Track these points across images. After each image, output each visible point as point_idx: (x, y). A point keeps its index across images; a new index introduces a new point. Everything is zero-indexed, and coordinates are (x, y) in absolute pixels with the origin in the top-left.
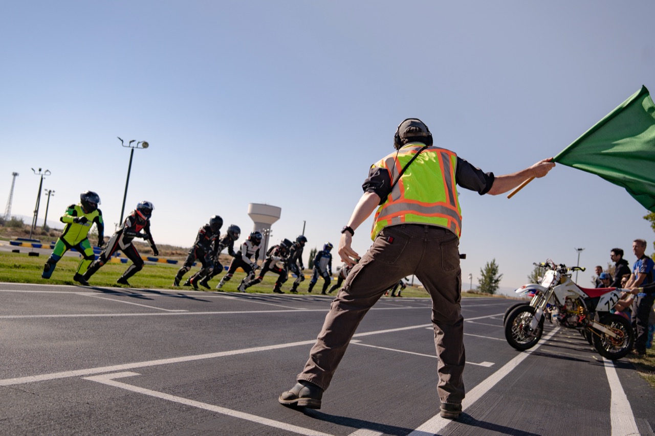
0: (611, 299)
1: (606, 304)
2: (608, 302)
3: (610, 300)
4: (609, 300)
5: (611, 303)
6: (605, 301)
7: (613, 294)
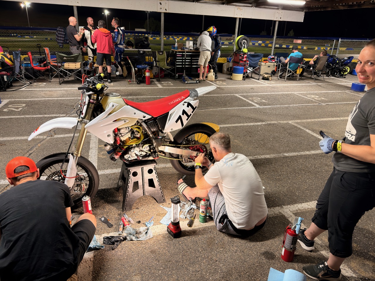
0: (184, 112)
1: (177, 121)
2: (180, 118)
3: (183, 114)
4: (181, 114)
5: (184, 117)
6: (175, 117)
7: (186, 104)
